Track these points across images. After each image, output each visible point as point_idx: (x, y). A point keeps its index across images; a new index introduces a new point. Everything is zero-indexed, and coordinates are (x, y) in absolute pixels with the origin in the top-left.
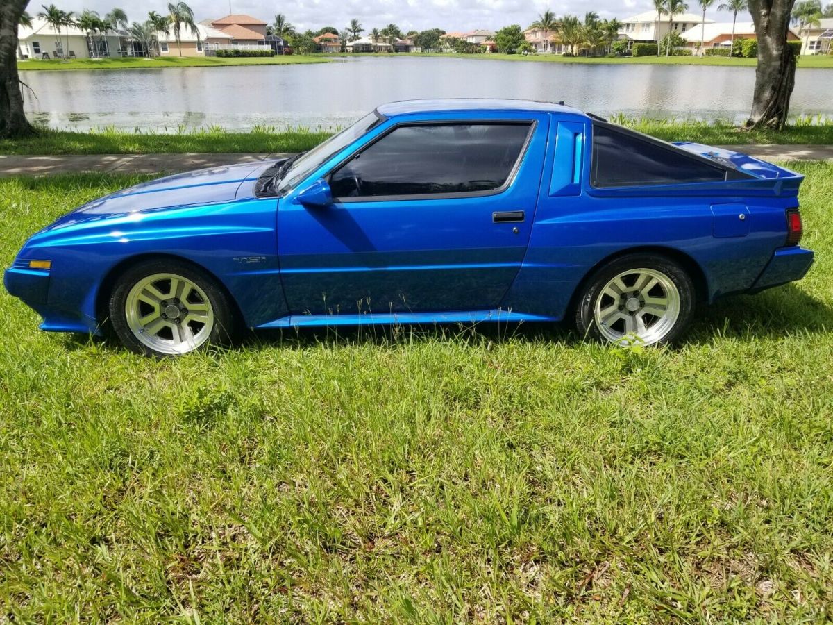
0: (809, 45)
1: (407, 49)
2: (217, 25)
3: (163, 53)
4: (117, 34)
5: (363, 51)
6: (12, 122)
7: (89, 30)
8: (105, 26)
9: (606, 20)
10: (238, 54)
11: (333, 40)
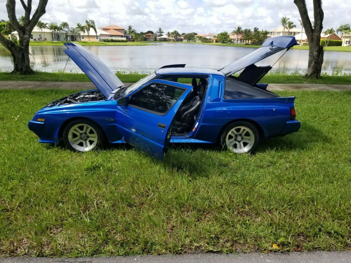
0: (345, 42)
1: (181, 40)
2: (105, 29)
3: (82, 40)
4: (64, 32)
5: (163, 41)
6: (25, 68)
7: (53, 30)
8: (59, 29)
9: (263, 30)
10: (112, 41)
11: (151, 36)
